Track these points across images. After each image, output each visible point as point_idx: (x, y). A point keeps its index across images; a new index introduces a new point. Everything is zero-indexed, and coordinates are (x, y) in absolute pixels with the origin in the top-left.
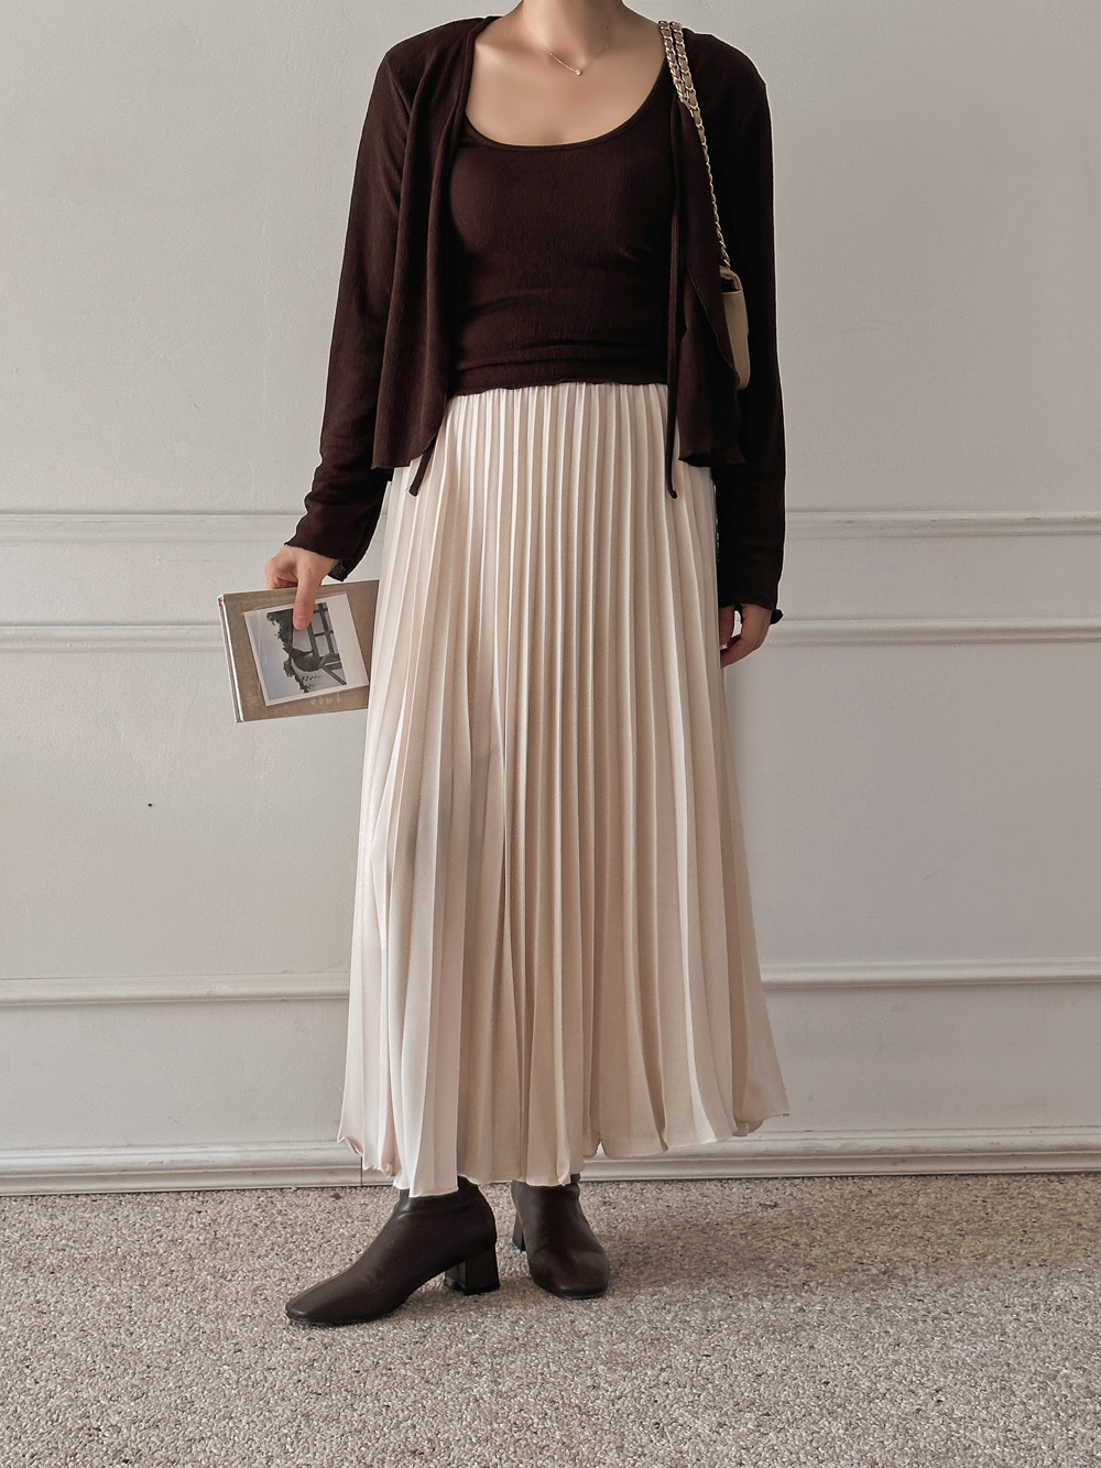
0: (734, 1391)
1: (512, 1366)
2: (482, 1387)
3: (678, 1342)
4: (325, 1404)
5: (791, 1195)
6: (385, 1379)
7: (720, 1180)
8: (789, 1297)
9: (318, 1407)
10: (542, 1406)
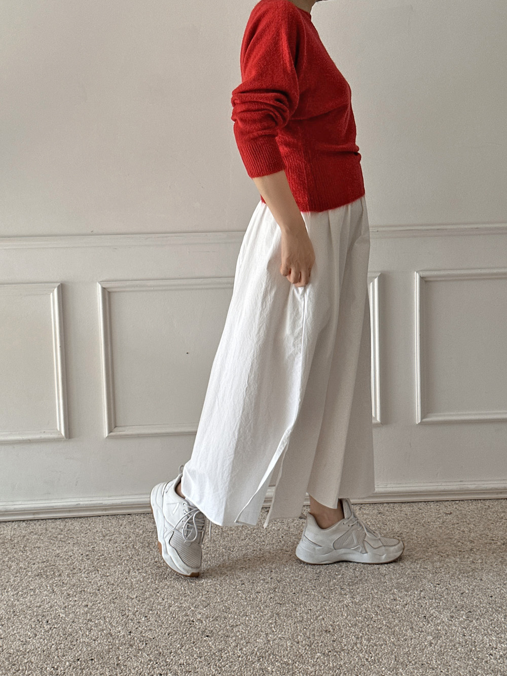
0: (453, 601)
1: (358, 590)
2: (347, 600)
3: (425, 578)
4: (284, 608)
5: (456, 508)
6: (306, 596)
7: (425, 502)
8: (466, 556)
9: (282, 610)
10: (374, 608)
